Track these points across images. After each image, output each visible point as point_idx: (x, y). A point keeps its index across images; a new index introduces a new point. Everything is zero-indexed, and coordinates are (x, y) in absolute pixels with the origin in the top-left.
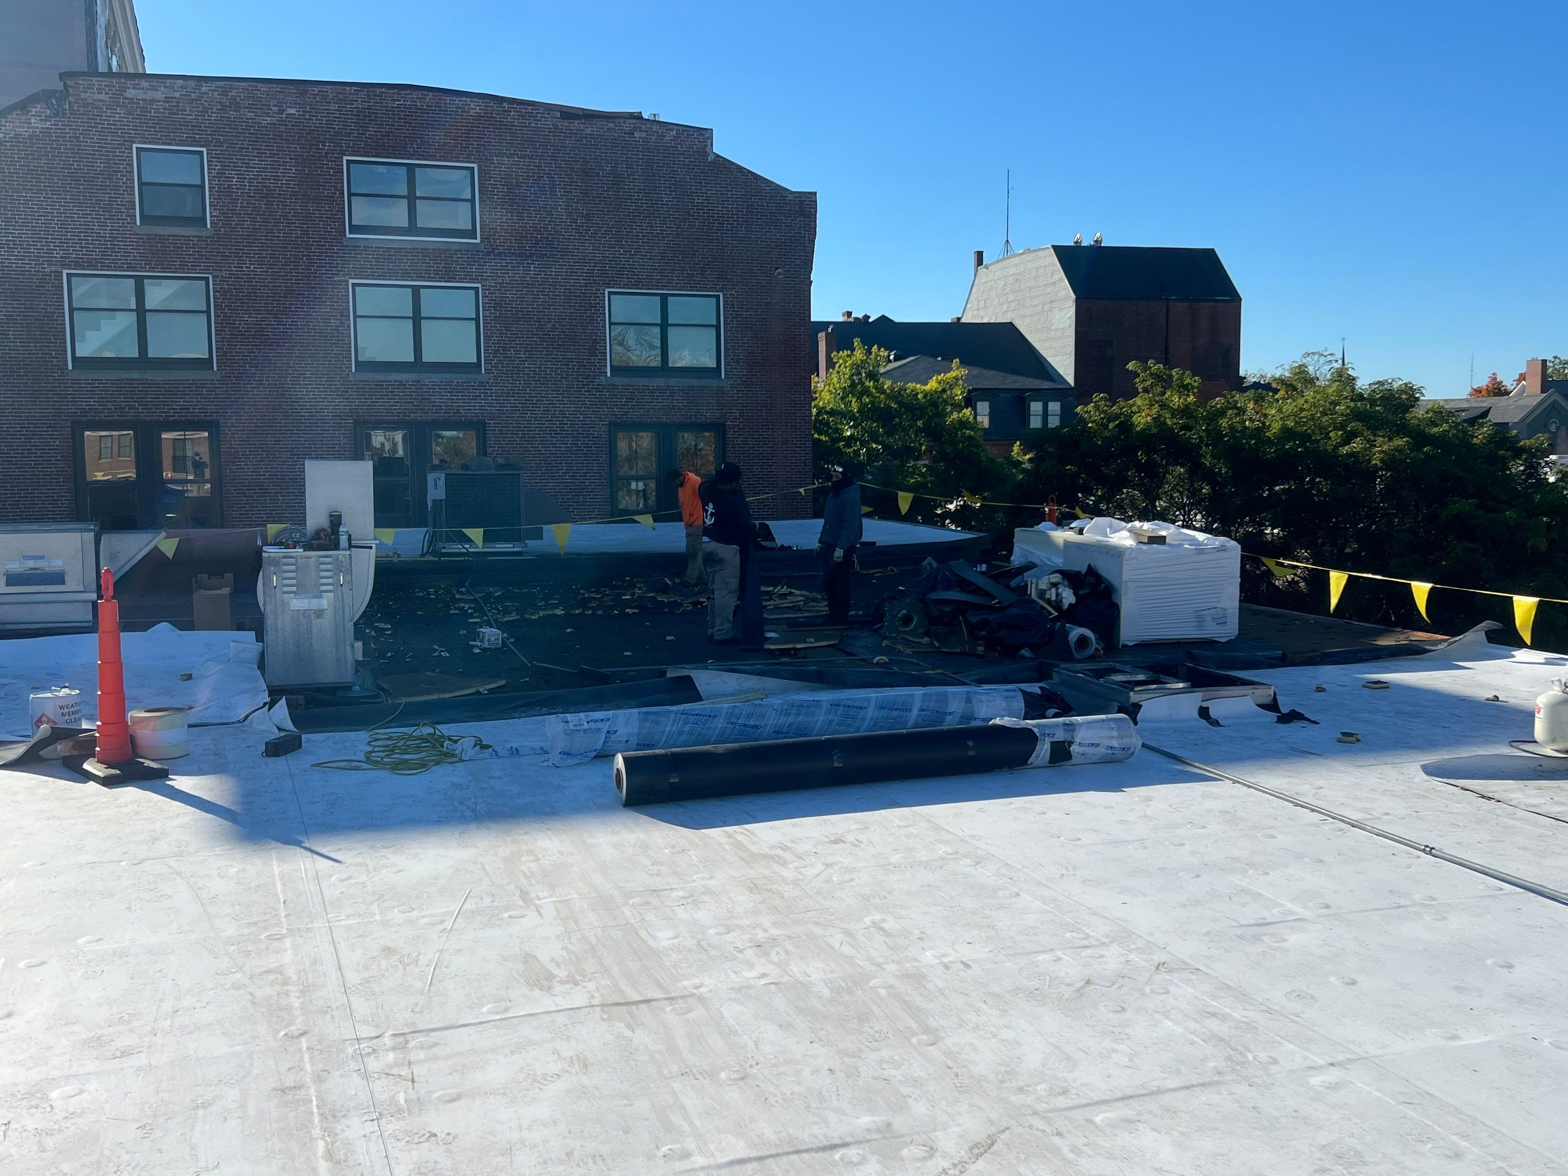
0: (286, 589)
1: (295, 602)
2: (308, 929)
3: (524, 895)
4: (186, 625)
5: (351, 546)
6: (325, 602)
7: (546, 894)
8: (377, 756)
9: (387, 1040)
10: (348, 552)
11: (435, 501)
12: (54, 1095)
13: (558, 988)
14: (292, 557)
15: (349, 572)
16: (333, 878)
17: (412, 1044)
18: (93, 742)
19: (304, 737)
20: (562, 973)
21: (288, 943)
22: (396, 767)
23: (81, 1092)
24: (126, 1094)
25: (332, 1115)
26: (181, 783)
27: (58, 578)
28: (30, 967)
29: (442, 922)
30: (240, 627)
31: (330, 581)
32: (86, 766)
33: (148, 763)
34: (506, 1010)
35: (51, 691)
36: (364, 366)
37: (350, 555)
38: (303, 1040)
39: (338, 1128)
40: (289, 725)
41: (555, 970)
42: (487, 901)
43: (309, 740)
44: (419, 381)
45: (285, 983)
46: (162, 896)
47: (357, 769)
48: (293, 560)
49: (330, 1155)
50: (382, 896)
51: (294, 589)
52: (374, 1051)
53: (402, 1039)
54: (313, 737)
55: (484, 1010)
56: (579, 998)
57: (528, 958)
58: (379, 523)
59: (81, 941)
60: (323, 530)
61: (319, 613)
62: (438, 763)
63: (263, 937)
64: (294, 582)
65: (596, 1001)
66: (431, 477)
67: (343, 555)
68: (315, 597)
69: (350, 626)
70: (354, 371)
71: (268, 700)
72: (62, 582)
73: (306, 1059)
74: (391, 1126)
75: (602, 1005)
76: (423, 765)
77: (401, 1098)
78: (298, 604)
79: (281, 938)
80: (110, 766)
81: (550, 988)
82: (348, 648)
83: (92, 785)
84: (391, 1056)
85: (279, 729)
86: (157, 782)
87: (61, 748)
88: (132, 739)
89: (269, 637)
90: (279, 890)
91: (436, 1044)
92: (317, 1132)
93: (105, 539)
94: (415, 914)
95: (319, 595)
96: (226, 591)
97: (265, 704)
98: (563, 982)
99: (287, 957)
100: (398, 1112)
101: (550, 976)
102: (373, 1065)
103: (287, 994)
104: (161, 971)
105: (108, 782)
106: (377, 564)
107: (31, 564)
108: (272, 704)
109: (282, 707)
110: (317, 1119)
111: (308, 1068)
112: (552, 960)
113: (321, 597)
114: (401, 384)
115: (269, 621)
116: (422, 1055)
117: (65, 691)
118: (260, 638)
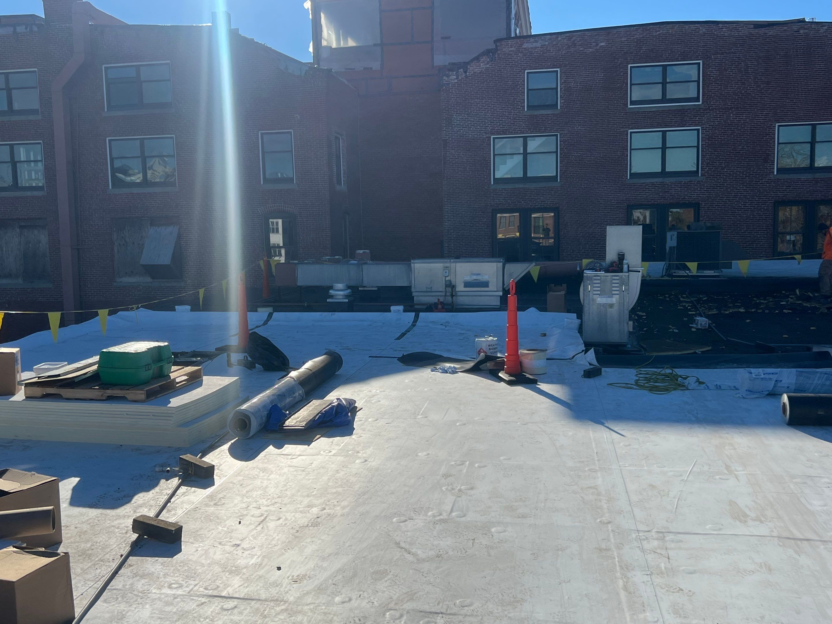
0: (595, 292)
1: (599, 299)
2: (609, 469)
3: (728, 467)
4: (543, 308)
5: (629, 271)
6: (614, 300)
7: (741, 469)
8: (642, 383)
9: (653, 533)
10: (627, 274)
11: (671, 248)
12: (493, 530)
13: (750, 523)
14: (599, 276)
15: (627, 284)
16: (621, 444)
17: (667, 538)
18: (503, 363)
19: (603, 369)
20: (753, 515)
21: (599, 474)
22: (652, 389)
23: (505, 531)
24: (525, 536)
25: (626, 567)
26: (543, 386)
27: (486, 284)
28: (479, 467)
29: (681, 475)
30: (569, 311)
31: (617, 289)
32: (500, 375)
33: (528, 376)
34: (720, 529)
35: (485, 338)
36: (634, 175)
37: (628, 275)
38: (609, 526)
39: (629, 575)
40: (595, 362)
41: (748, 513)
42: (706, 468)
43: (605, 371)
44: (663, 182)
45: (599, 494)
46: (537, 442)
47: (631, 388)
48: (599, 278)
49: (625, 588)
50: (647, 457)
51: (599, 292)
52: (647, 538)
53: (662, 534)
54: (607, 369)
55: (707, 527)
56: (763, 530)
57: (732, 503)
58: (645, 258)
59: (502, 458)
60: (614, 262)
61: (611, 306)
62: (675, 389)
63: (586, 469)
64: (599, 289)
65: (775, 534)
66: (669, 234)
67: (625, 275)
68: (609, 297)
69: (627, 313)
70: (629, 178)
71: (584, 349)
72: (488, 286)
73: (611, 536)
74: (658, 580)
75: (779, 537)
76: (666, 390)
77: (663, 565)
78: (600, 300)
79: (596, 471)
80: (511, 375)
81: (746, 522)
82: (625, 324)
83: (502, 384)
84: (656, 543)
85: (590, 364)
86: (533, 385)
87: (489, 365)
88: (521, 363)
89: (585, 317)
90: (594, 446)
91: (681, 541)
92: (618, 575)
93: (507, 266)
94: (666, 469)
95: (611, 296)
96: (563, 293)
97: (583, 351)
98: (754, 520)
99: (599, 481)
100: (661, 573)
101: (746, 516)
102: (646, 546)
103: (600, 501)
104: (538, 478)
105: (510, 383)
106: (642, 280)
107: (475, 277)
108: (586, 351)
109: (591, 353)
110: (618, 568)
111: (613, 540)
112: (747, 506)
113: (612, 297)
114: (653, 184)
115: (586, 309)
116: (673, 545)
117: (491, 338)
118: (580, 316)
